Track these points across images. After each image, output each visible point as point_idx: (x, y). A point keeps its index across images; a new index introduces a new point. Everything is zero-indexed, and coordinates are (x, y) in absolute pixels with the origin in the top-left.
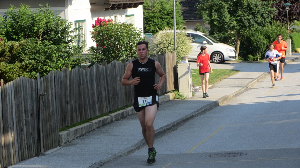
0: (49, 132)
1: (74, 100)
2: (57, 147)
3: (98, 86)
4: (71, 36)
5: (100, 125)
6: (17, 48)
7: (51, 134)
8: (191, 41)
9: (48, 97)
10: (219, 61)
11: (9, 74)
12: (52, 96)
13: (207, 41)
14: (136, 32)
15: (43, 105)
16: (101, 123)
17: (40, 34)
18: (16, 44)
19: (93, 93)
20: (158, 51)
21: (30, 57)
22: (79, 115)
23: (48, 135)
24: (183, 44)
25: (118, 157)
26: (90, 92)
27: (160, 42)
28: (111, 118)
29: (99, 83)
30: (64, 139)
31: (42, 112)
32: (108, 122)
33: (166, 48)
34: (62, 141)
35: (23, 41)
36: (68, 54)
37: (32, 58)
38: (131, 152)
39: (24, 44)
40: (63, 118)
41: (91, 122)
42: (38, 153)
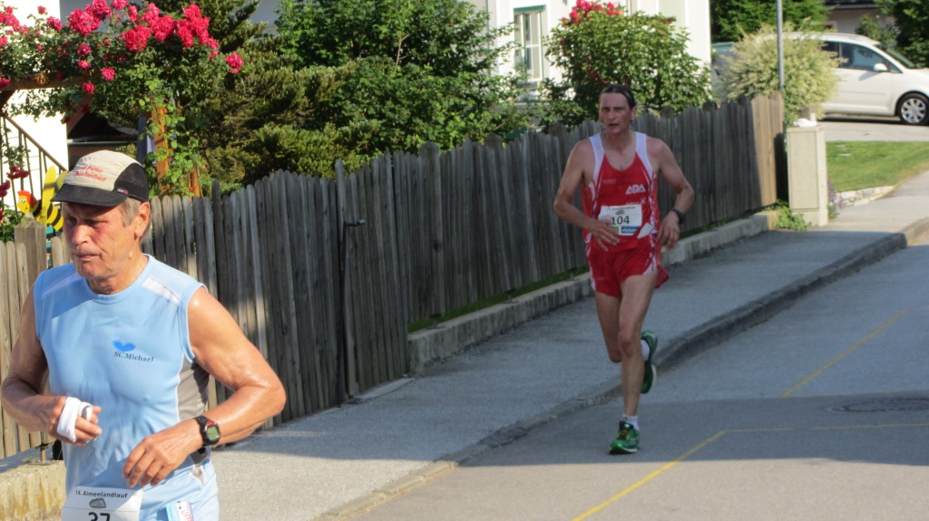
0: (376, 334)
1: (458, 237)
2: (401, 377)
3: (535, 194)
4: (487, 52)
5: (541, 307)
6: (329, 86)
7: (381, 341)
8: (834, 63)
9: (372, 231)
10: (919, 117)
11: (306, 160)
12: (386, 228)
13: (885, 62)
14: (673, 39)
15: (356, 255)
16: (545, 303)
17: (396, 44)
18: (330, 72)
19: (520, 217)
21: (368, 110)
22: (473, 281)
23: (371, 343)
24: (813, 72)
25: (576, 409)
26: (510, 215)
27: (748, 65)
28: (577, 288)
29: (540, 187)
30: (425, 352)
31: (350, 276)
32: (567, 300)
33: (763, 82)
34: (417, 359)
35: (348, 66)
36: (478, 101)
37: (374, 113)
39: (349, 74)
40: (420, 290)
41: (514, 300)
42: (339, 398)
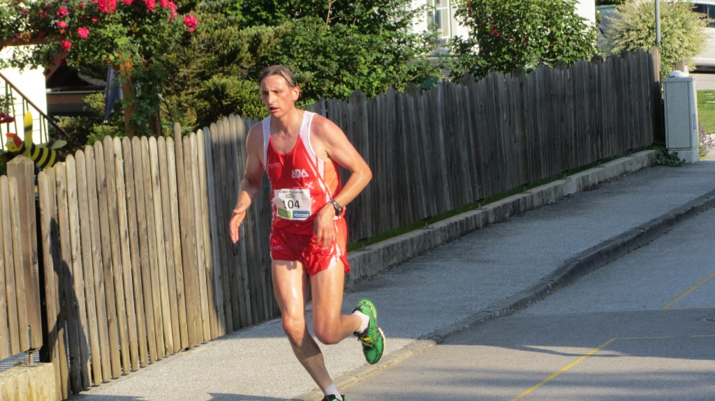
1: (383, 172)
3: (448, 135)
4: (404, 13)
5: (453, 233)
6: (269, 43)
8: (704, 23)
16: (457, 229)
17: (326, 7)
18: (267, 31)
19: (435, 155)
20: (624, 47)
21: (302, 63)
22: (396, 211)
24: (684, 30)
25: (486, 320)
26: (427, 153)
27: (628, 25)
28: (484, 216)
29: (452, 129)
30: (356, 272)
32: (476, 226)
33: (641, 39)
35: (286, 25)
36: (397, 56)
37: (308, 66)
38: (521, 304)
39: (286, 32)
41: (430, 226)
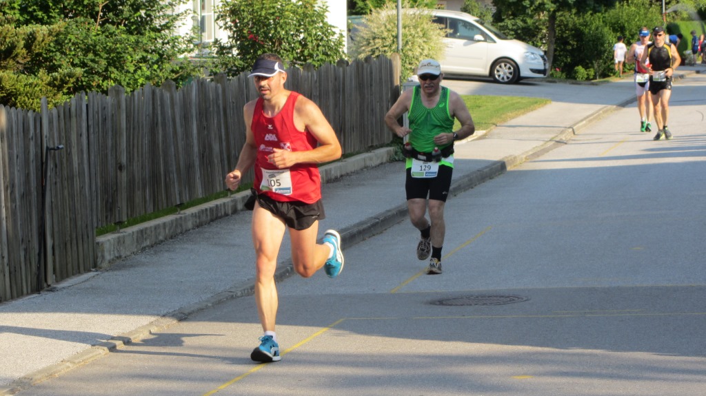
0: (71, 236)
1: (138, 161)
2: (90, 271)
3: (201, 129)
4: (168, 16)
5: (204, 218)
6: (43, 41)
7: (74, 242)
8: (442, 33)
9: (69, 154)
10: (508, 78)
11: (23, 99)
12: (81, 152)
13: (483, 33)
14: (315, 11)
15: (56, 173)
16: (207, 215)
17: (97, 9)
18: (41, 30)
19: (188, 146)
20: (370, 53)
21: (73, 60)
22: (150, 196)
23: (66, 244)
24: (425, 40)
25: (227, 299)
26: (181, 144)
27: (375, 33)
28: (233, 204)
29: (205, 124)
30: (110, 251)
31: (51, 190)
32: (225, 213)
33: (386, 46)
34: (103, 257)
35: (59, 24)
36: (161, 56)
37: (79, 63)
39: (59, 31)
40: (107, 202)
41: (182, 212)
42: (39, 286)
